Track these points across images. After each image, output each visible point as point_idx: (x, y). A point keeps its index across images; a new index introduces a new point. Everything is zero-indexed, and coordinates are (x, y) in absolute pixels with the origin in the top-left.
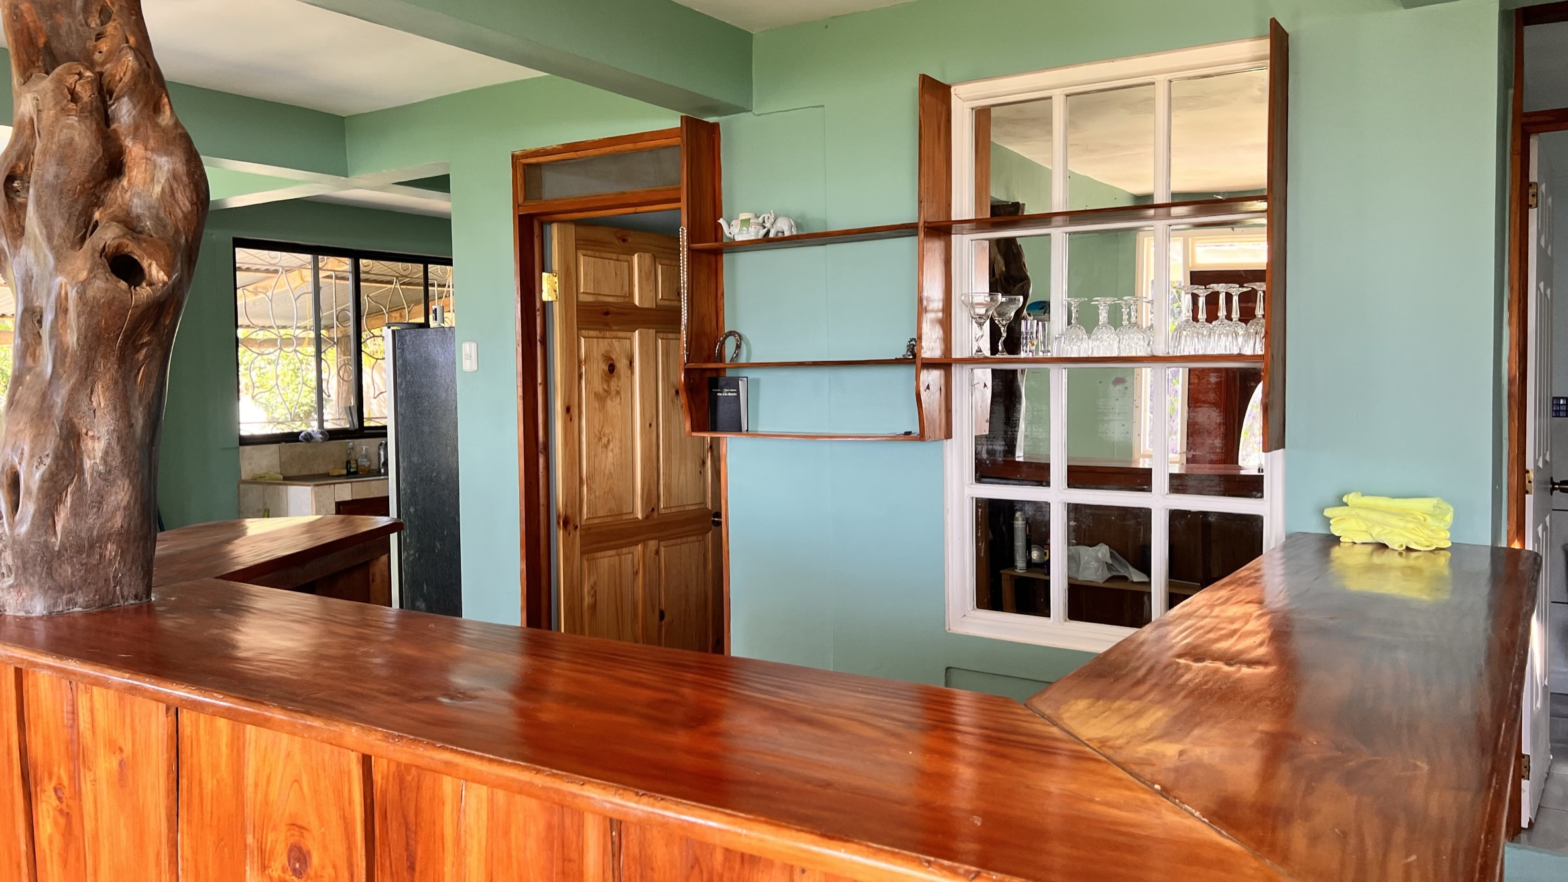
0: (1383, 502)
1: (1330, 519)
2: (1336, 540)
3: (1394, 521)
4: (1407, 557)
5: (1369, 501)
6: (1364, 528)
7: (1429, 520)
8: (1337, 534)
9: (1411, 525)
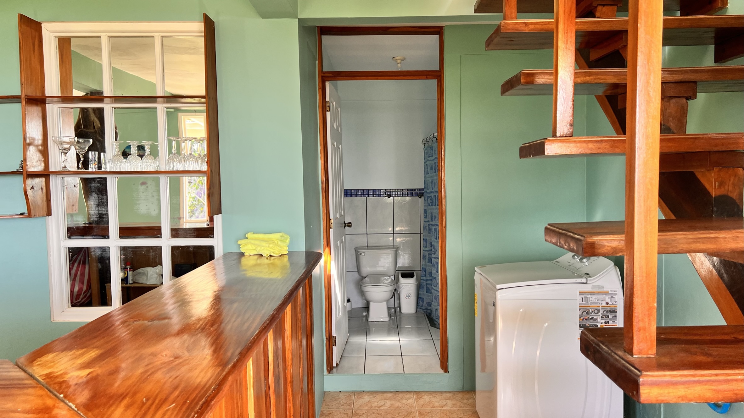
0: (261, 236)
1: (240, 245)
2: (243, 254)
3: (264, 244)
4: (270, 260)
5: (256, 236)
6: (254, 248)
7: (279, 242)
8: (243, 252)
9: (271, 246)
